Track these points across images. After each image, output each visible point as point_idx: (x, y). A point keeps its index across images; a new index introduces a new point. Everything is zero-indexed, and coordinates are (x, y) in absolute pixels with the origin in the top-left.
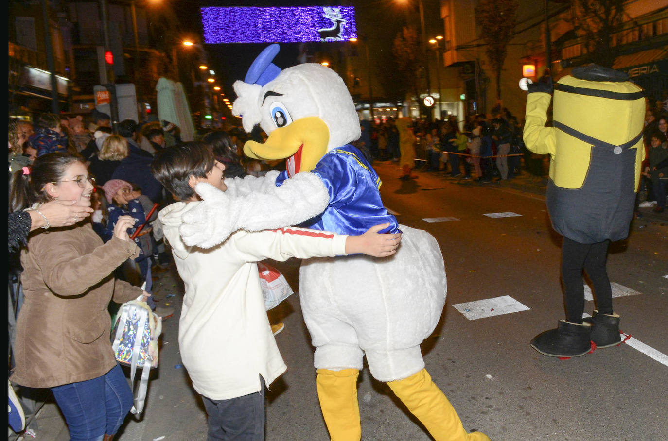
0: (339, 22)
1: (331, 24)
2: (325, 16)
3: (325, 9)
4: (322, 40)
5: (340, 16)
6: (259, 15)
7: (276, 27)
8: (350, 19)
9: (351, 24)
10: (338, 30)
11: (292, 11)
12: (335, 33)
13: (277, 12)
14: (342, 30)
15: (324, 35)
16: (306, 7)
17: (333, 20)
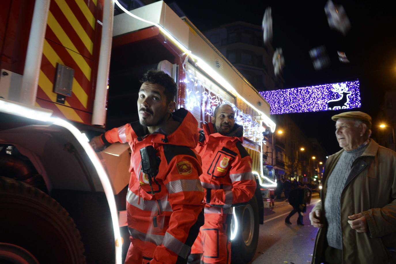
0: (345, 94)
1: (338, 96)
2: (333, 90)
3: (334, 85)
4: (330, 109)
5: (347, 89)
6: (282, 95)
7: (293, 102)
8: (356, 90)
9: (356, 95)
10: (344, 100)
11: (307, 89)
12: (341, 103)
13: (295, 92)
14: (348, 100)
15: (331, 105)
16: (318, 85)
17: (340, 93)
